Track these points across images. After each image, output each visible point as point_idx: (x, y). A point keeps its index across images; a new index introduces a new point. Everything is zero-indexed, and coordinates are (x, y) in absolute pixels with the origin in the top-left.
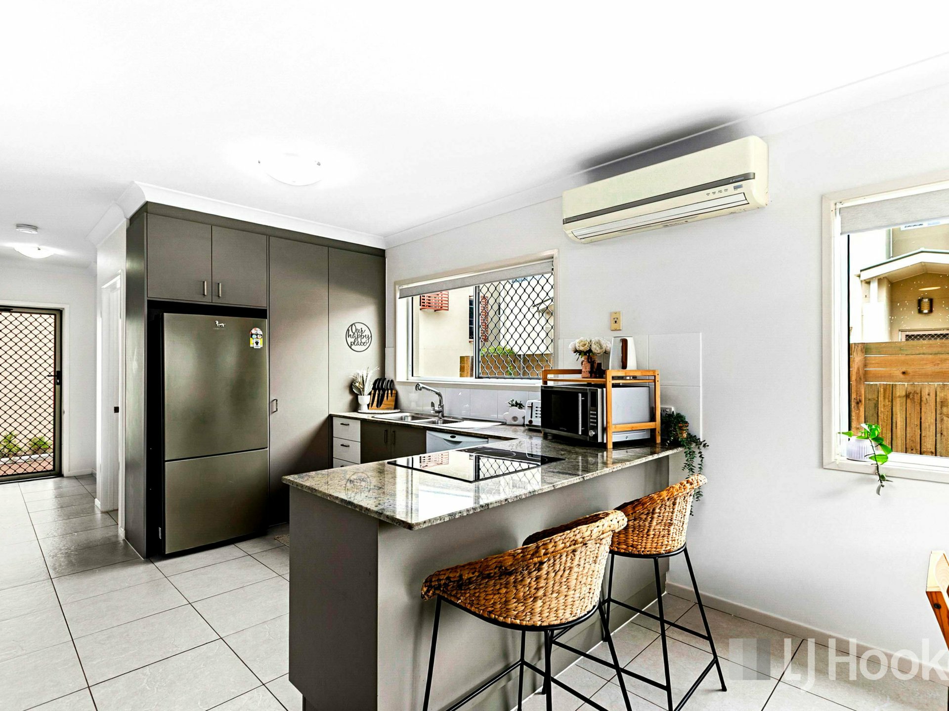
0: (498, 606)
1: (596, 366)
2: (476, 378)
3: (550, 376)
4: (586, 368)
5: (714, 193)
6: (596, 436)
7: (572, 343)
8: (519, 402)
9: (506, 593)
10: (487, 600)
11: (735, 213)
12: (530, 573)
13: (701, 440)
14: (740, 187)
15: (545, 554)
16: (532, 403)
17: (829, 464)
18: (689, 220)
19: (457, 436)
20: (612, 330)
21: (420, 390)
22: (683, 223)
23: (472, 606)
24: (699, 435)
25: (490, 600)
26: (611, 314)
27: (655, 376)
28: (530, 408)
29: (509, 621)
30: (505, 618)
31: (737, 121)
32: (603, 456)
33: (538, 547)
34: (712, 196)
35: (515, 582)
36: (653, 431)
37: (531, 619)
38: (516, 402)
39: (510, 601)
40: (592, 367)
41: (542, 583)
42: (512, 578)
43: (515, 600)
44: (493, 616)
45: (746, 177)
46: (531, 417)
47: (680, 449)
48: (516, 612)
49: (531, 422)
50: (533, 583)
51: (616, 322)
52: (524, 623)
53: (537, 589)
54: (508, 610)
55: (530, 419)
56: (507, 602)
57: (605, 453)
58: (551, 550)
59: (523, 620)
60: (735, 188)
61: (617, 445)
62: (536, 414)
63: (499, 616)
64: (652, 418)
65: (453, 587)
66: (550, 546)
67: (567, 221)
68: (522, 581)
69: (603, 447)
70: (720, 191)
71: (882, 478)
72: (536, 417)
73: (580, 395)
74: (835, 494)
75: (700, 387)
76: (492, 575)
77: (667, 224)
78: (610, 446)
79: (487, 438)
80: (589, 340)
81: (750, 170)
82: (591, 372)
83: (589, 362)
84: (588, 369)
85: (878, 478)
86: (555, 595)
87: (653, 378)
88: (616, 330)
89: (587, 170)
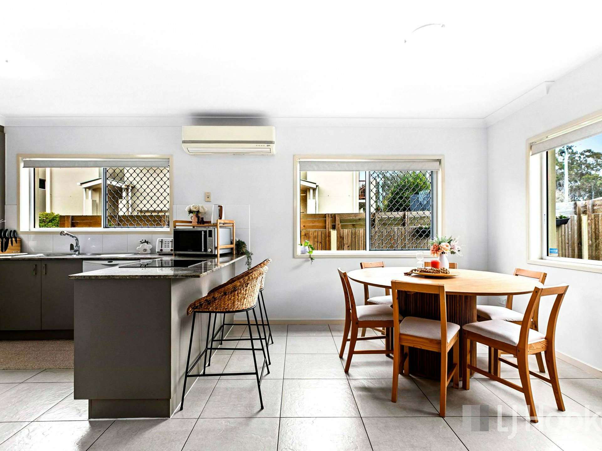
0: (230, 305)
1: (200, 219)
2: (104, 228)
3: (177, 224)
4: (195, 220)
5: (259, 146)
6: (211, 251)
7: (188, 207)
8: (147, 240)
9: (234, 298)
10: (224, 304)
11: (264, 155)
12: (243, 289)
13: (250, 252)
14: (269, 145)
15: (252, 279)
16: (162, 240)
17: (296, 256)
18: (245, 154)
19: (113, 261)
20: (206, 202)
21: (65, 235)
22: (242, 155)
23: (216, 309)
24: (249, 250)
25: (226, 304)
26: (205, 193)
27: (233, 224)
28: (161, 242)
29: (234, 310)
30: (232, 309)
31: (264, 117)
32: (215, 261)
33: (249, 277)
34: (258, 147)
35: (237, 294)
36: (232, 249)
37: (242, 307)
38: (145, 240)
39: (235, 302)
40: (198, 220)
41: (247, 291)
42: (236, 292)
43: (237, 301)
44: (228, 310)
45: (271, 142)
46: (162, 248)
47: (243, 256)
48: (237, 306)
49: (161, 250)
50: (244, 292)
51: (208, 197)
52: (240, 309)
53: (246, 294)
54: (234, 305)
55: (161, 249)
56: (234, 302)
57: (216, 259)
58: (254, 277)
59: (239, 308)
60: (268, 146)
61: (222, 255)
62: (165, 245)
63: (230, 309)
64: (232, 243)
65: (205, 305)
66: (253, 275)
67: (184, 142)
68: (240, 292)
69: (216, 256)
70: (262, 146)
71: (312, 259)
72: (165, 247)
73: (203, 232)
74: (298, 267)
75: (249, 229)
76: (227, 293)
77: (235, 154)
78: (219, 256)
79: (140, 260)
80: (198, 206)
81: (274, 140)
82: (198, 222)
83: (197, 217)
84: (196, 220)
85: (310, 259)
86: (250, 296)
87: (232, 224)
88: (208, 202)
89: (195, 117)
